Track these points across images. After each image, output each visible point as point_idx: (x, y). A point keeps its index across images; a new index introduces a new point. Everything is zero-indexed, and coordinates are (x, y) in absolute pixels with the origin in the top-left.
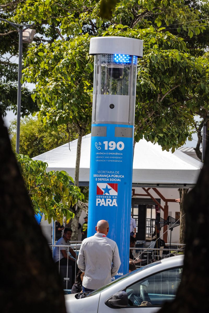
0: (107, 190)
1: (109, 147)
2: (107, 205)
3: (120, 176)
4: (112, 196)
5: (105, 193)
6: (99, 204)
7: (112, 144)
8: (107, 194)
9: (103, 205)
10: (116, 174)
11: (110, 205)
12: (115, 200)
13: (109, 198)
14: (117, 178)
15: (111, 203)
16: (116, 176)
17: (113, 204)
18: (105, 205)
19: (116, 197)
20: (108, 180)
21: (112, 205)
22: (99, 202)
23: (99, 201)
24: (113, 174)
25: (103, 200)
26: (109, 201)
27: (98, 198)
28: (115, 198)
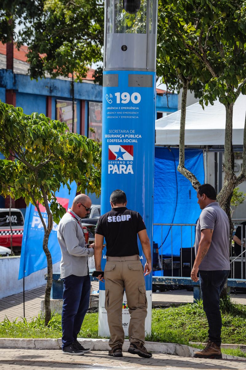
0: (120, 154)
1: (121, 100)
2: (121, 173)
3: (136, 136)
4: (126, 161)
5: (118, 157)
6: (111, 171)
7: (125, 96)
8: (120, 159)
9: (116, 173)
10: (131, 134)
11: (125, 173)
12: (130, 167)
13: (122, 164)
14: (133, 139)
15: (126, 170)
16: (132, 136)
17: (128, 171)
18: (118, 173)
19: (132, 163)
20: (121, 141)
21: (127, 173)
22: (111, 169)
23: (111, 167)
24: (127, 134)
25: (116, 166)
26: (123, 167)
27: (110, 164)
28: (130, 164)
